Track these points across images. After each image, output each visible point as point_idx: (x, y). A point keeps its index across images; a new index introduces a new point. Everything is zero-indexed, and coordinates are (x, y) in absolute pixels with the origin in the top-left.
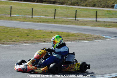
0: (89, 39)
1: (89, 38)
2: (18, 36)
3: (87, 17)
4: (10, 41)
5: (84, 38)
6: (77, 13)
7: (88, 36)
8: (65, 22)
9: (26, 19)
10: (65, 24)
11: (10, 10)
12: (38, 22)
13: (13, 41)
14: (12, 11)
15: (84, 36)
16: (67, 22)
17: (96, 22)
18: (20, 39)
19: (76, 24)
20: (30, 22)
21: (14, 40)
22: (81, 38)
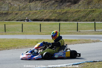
0: (88, 42)
1: (89, 41)
2: (29, 43)
3: (87, 29)
4: (23, 46)
5: (85, 42)
6: (78, 27)
7: (88, 41)
9: (35, 33)
10: (69, 34)
11: (22, 28)
12: (46, 34)
13: (25, 47)
14: (23, 29)
15: (84, 40)
16: (70, 33)
17: (95, 32)
18: (30, 45)
19: (78, 34)
20: (39, 35)
21: (26, 45)
22: (82, 42)
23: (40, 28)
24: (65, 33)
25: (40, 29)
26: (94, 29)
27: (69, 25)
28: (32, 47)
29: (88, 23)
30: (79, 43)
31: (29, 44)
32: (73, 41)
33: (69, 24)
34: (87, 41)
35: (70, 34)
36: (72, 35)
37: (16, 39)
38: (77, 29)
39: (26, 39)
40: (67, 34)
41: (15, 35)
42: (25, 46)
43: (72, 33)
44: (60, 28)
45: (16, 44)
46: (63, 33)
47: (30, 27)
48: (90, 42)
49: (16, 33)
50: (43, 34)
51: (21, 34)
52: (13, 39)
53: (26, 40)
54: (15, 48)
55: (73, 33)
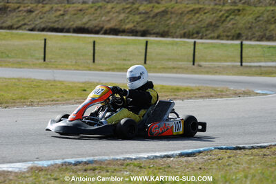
0: (223, 95)
1: (224, 93)
2: (62, 93)
3: (219, 60)
4: (47, 100)
5: (213, 94)
6: (196, 53)
7: (222, 91)
8: (170, 68)
9: (79, 66)
10: (170, 72)
11: (43, 51)
12: (109, 70)
13: (53, 101)
14: (46, 53)
15: (211, 90)
16: (174, 68)
17: (241, 68)
18: (66, 96)
19: (195, 73)
20: (90, 70)
21: (54, 98)
22: (204, 94)
23: (92, 52)
24: (159, 69)
25: (92, 54)
26: (239, 60)
27: (170, 47)
28: (70, 102)
29: (222, 44)
30: (197, 95)
31: (63, 95)
32: (181, 89)
33: (172, 44)
34: (219, 93)
35: (174, 70)
36: (179, 73)
37: (27, 79)
38: (191, 59)
39: (55, 80)
40: (165, 72)
41: (24, 68)
42: (50, 99)
43: (179, 68)
44: (148, 54)
45: (28, 92)
46: (154, 68)
47: (65, 49)
48: (228, 96)
49: (27, 64)
50: (101, 67)
51: (40, 68)
52: (19, 80)
53: (53, 84)
54: (23, 104)
55: (182, 68)
